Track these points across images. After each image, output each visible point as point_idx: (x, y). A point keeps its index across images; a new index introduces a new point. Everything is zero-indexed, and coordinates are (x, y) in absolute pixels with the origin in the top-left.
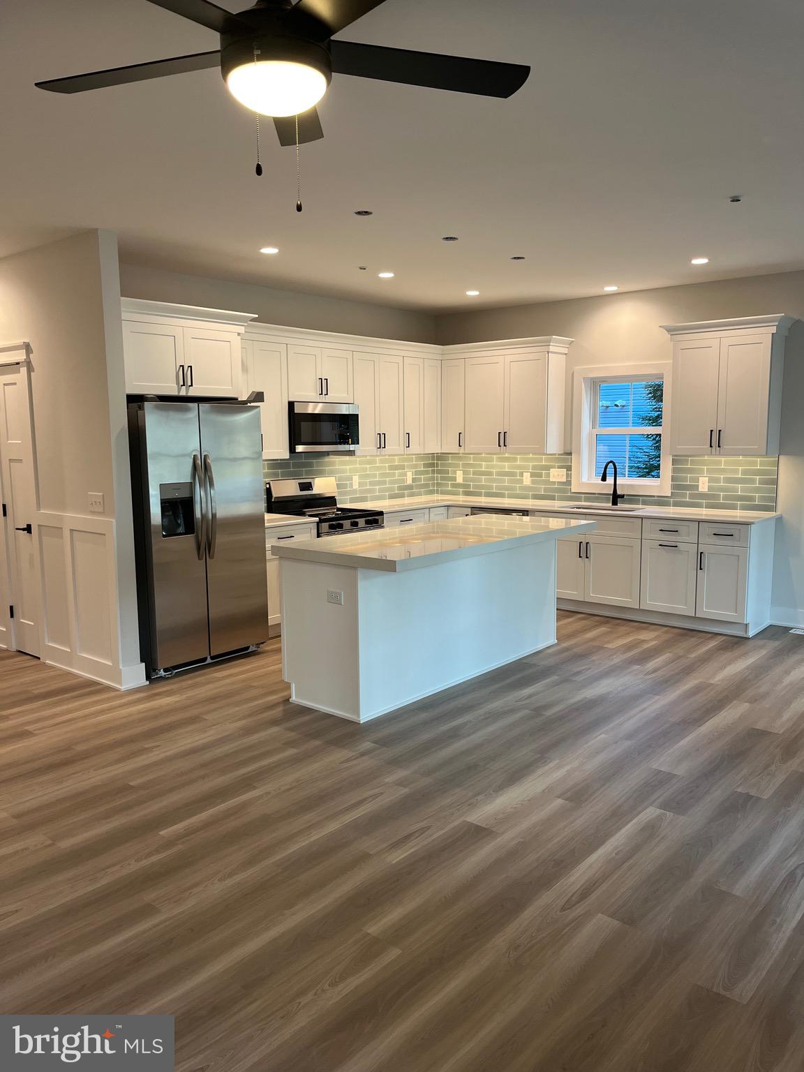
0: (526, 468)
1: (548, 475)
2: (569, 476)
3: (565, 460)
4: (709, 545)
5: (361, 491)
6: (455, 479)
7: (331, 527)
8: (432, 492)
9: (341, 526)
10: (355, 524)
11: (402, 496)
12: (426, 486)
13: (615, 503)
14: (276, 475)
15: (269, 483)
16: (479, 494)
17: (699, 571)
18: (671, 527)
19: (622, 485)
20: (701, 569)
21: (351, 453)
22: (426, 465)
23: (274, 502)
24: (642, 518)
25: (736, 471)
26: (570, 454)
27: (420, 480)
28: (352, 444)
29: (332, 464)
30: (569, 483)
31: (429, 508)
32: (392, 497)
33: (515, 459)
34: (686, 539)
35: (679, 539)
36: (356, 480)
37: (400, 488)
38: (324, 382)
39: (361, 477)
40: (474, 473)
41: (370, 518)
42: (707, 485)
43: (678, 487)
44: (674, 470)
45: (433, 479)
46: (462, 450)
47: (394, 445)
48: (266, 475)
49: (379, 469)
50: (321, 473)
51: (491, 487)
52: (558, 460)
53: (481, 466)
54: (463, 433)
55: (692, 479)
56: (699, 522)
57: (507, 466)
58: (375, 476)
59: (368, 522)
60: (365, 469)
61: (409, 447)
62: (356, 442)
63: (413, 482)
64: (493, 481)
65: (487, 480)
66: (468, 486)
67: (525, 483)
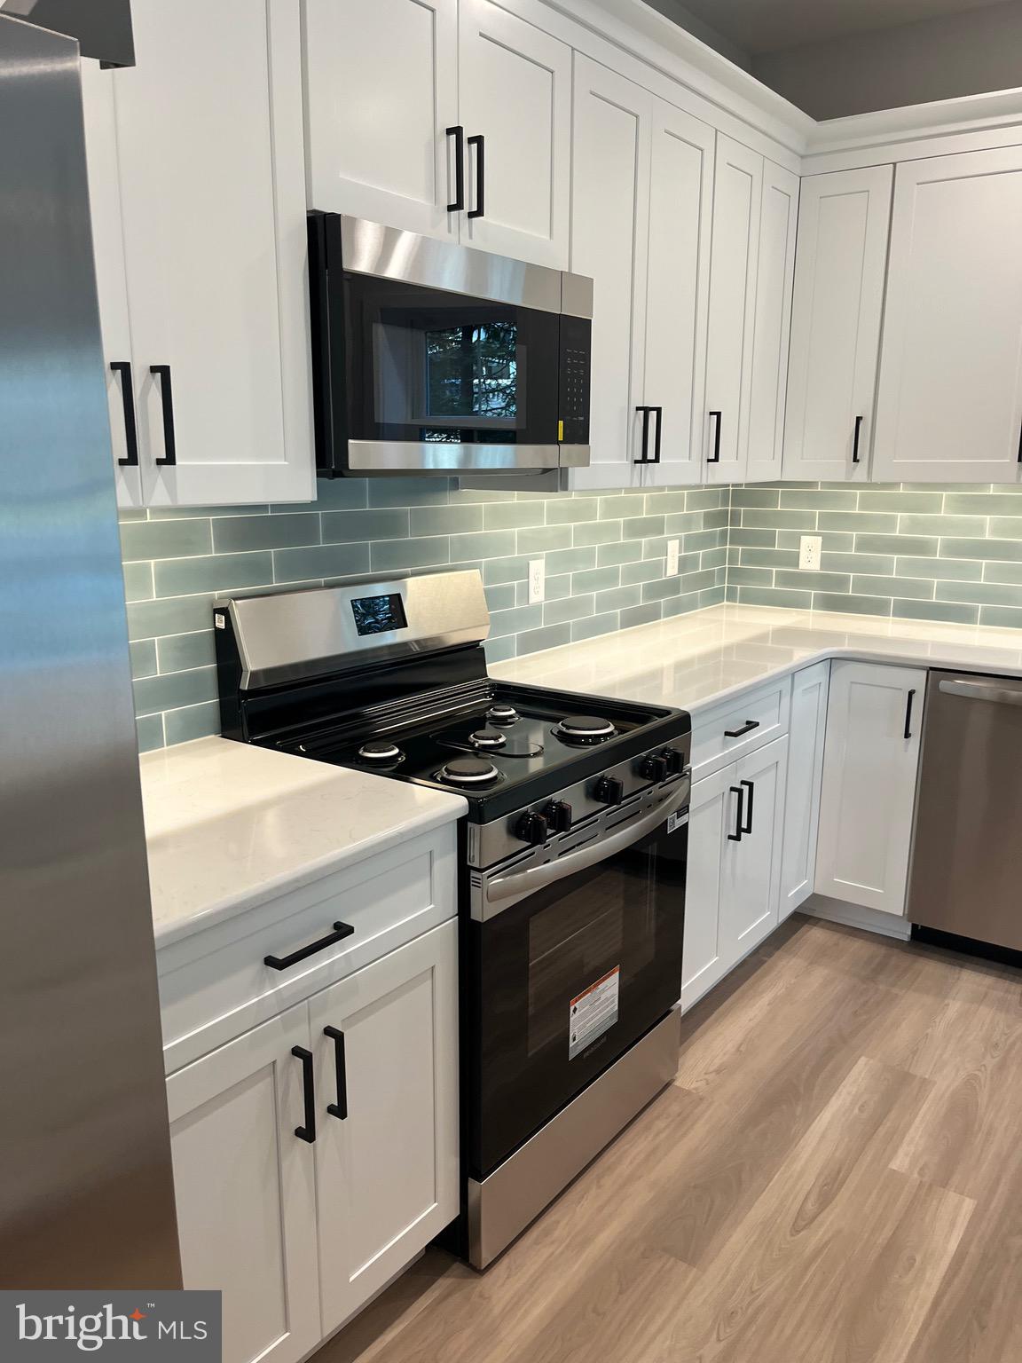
5: (553, 610)
6: (794, 559)
7: (520, 830)
8: (716, 596)
9: (560, 819)
12: (707, 578)
14: (257, 570)
15: (225, 611)
16: (878, 608)
22: (709, 519)
27: (695, 562)
28: (566, 441)
29: (467, 521)
37: (654, 591)
38: (470, 152)
39: (550, 563)
40: (864, 544)
47: (680, 454)
49: (596, 532)
50: (428, 559)
53: (889, 523)
57: (988, 527)
58: (588, 556)
59: (641, 770)
60: (563, 537)
61: (716, 460)
62: (579, 434)
63: (679, 572)
64: (934, 568)
65: (906, 567)
66: (841, 582)
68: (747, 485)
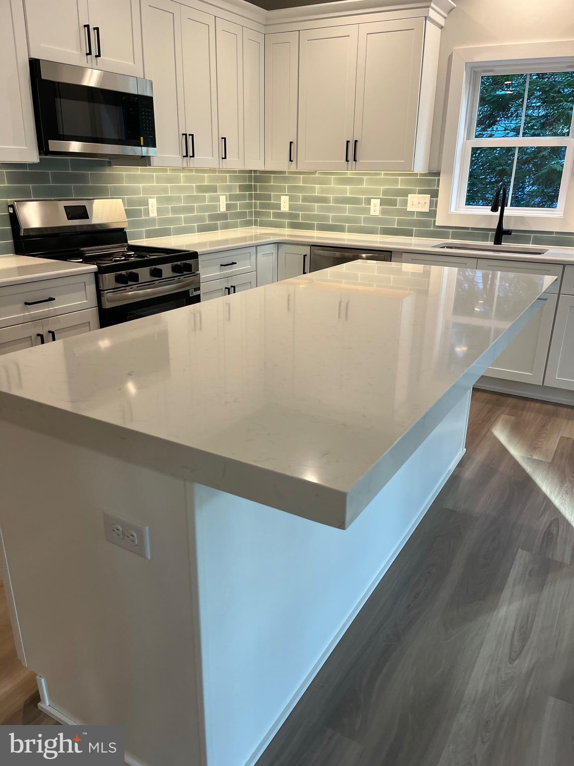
0: (375, 193)
1: (405, 203)
2: (433, 204)
3: (429, 183)
5: (162, 221)
6: (278, 206)
7: (120, 279)
8: (248, 223)
9: (135, 278)
10: (157, 273)
11: (213, 228)
12: (243, 215)
13: (498, 241)
14: (24, 191)
15: (13, 207)
16: (310, 227)
19: (509, 217)
21: (145, 161)
22: (242, 188)
23: (25, 237)
24: (564, 265)
26: (438, 174)
27: (235, 206)
28: (144, 146)
29: (118, 179)
30: (432, 213)
31: (256, 246)
32: (203, 229)
33: (360, 181)
36: (153, 203)
37: (212, 217)
38: (93, 32)
39: (159, 200)
40: (305, 199)
41: (179, 263)
45: (250, 206)
46: (292, 168)
47: (206, 156)
49: (184, 189)
50: (101, 193)
51: (326, 218)
52: (420, 182)
53: (313, 189)
54: (295, 142)
57: (348, 191)
58: (178, 199)
59: (175, 269)
60: (165, 190)
61: (225, 158)
62: (151, 142)
63: (227, 210)
64: (330, 209)
65: (321, 209)
66: (296, 216)
67: (372, 213)
68: (260, 172)
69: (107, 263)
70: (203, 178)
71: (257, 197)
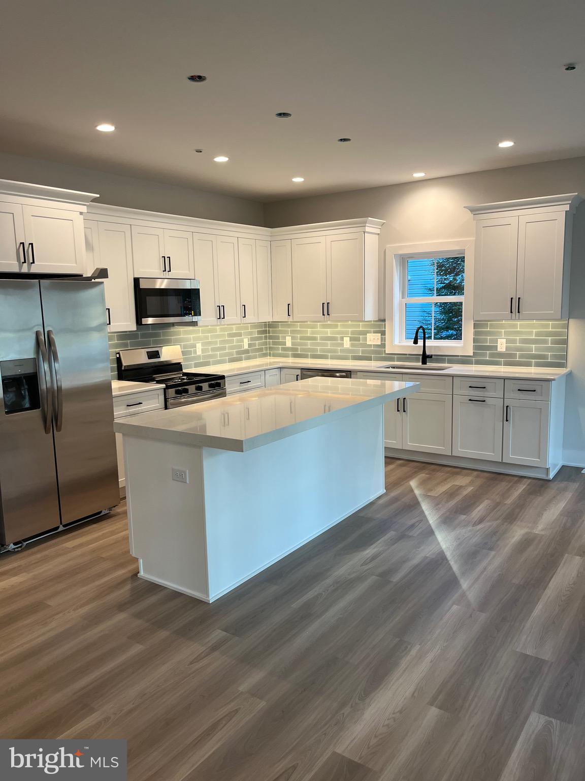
0: (347, 333)
1: (365, 339)
2: (383, 339)
3: (380, 326)
4: (514, 399)
5: (204, 357)
6: (284, 343)
7: (178, 392)
8: (265, 355)
9: (186, 391)
10: (199, 388)
11: (240, 359)
12: (261, 350)
13: (424, 362)
14: (126, 345)
15: (119, 353)
16: (306, 356)
17: (505, 422)
18: (479, 384)
19: (430, 347)
20: (507, 421)
21: (194, 324)
22: (260, 332)
23: (125, 370)
24: (453, 377)
25: (530, 333)
26: (384, 320)
27: (255, 345)
28: (194, 315)
29: (178, 333)
30: (383, 345)
31: (265, 370)
32: (232, 360)
33: (336, 326)
34: (493, 395)
35: (487, 394)
36: (199, 346)
37: (238, 353)
38: (167, 260)
39: (203, 344)
40: (301, 338)
41: (213, 382)
42: (504, 345)
43: (479, 347)
44: (476, 333)
45: (266, 343)
46: (291, 319)
47: (233, 316)
48: (116, 346)
49: (218, 336)
50: (167, 342)
51: (316, 350)
52: (374, 326)
53: (306, 332)
54: (291, 304)
55: (491, 341)
56: (504, 379)
57: (329, 332)
58: (216, 343)
59: (211, 386)
60: (207, 338)
61: (245, 317)
62: (198, 313)
63: (249, 347)
64: (318, 344)
65: (312, 344)
66: (296, 349)
67: (345, 346)
68: (272, 322)
69: (170, 383)
70: (233, 328)
71: (270, 338)
